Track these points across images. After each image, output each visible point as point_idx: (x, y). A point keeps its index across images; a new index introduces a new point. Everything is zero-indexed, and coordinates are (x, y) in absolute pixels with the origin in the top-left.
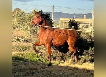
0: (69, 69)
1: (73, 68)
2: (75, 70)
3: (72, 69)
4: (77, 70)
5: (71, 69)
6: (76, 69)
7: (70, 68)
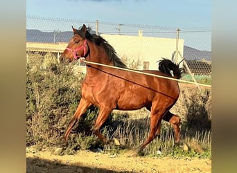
0: (40, 166)
1: (49, 162)
2: (54, 168)
3: (47, 165)
4: (59, 169)
5: (44, 166)
6: (57, 164)
7: (42, 163)
